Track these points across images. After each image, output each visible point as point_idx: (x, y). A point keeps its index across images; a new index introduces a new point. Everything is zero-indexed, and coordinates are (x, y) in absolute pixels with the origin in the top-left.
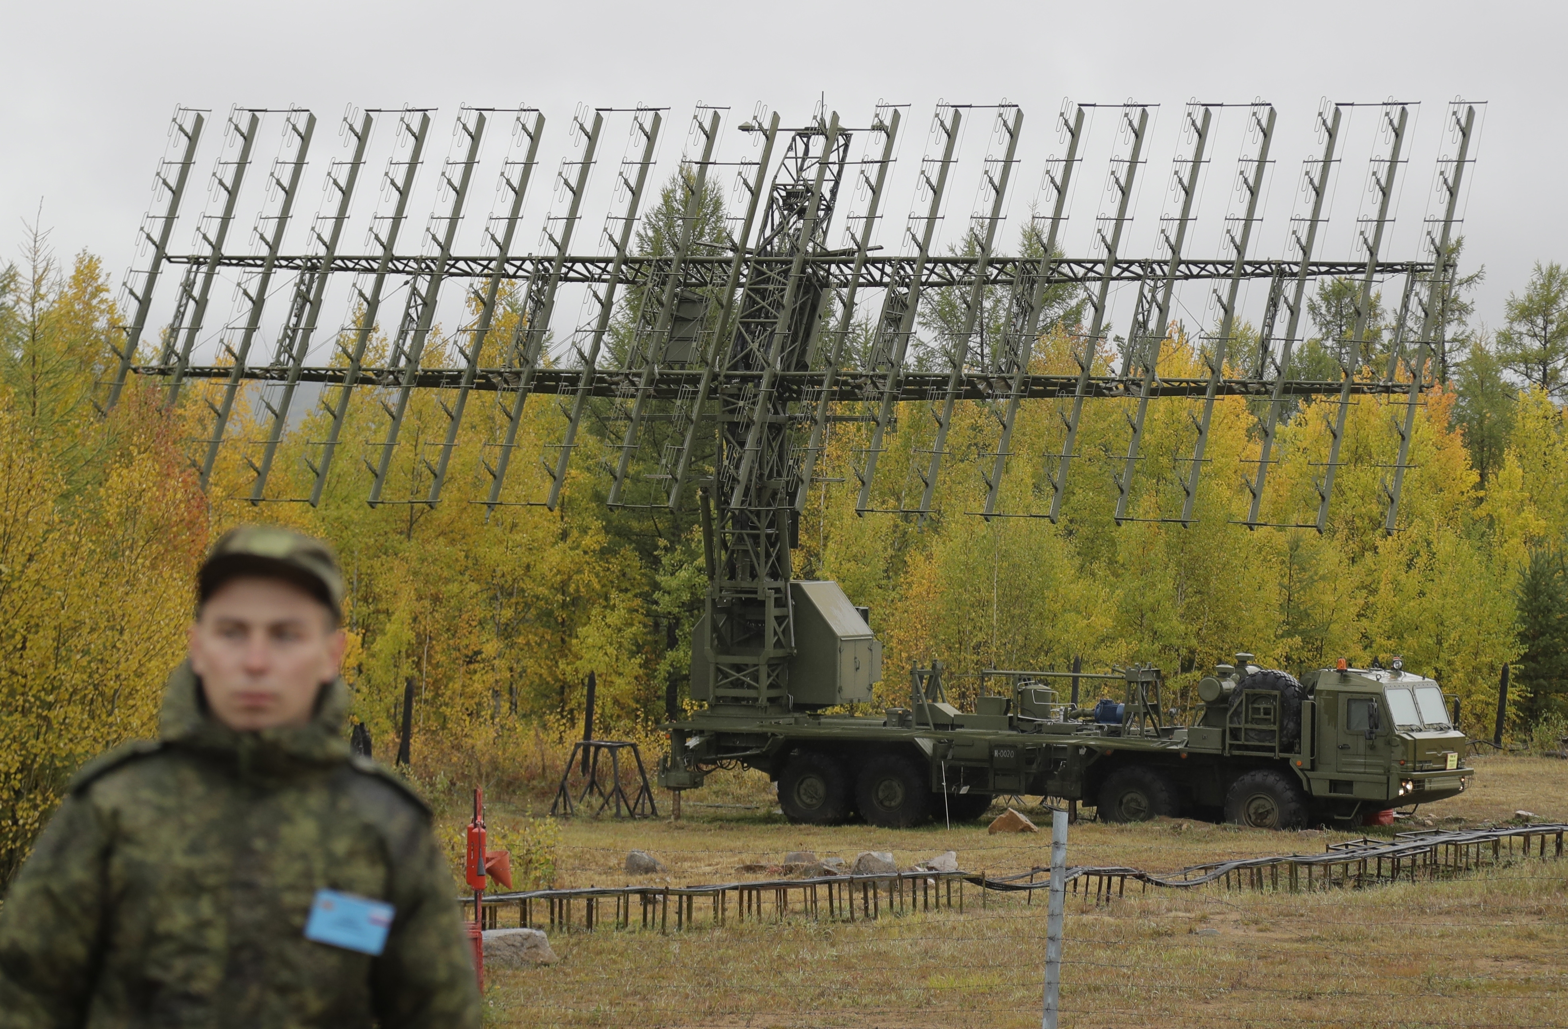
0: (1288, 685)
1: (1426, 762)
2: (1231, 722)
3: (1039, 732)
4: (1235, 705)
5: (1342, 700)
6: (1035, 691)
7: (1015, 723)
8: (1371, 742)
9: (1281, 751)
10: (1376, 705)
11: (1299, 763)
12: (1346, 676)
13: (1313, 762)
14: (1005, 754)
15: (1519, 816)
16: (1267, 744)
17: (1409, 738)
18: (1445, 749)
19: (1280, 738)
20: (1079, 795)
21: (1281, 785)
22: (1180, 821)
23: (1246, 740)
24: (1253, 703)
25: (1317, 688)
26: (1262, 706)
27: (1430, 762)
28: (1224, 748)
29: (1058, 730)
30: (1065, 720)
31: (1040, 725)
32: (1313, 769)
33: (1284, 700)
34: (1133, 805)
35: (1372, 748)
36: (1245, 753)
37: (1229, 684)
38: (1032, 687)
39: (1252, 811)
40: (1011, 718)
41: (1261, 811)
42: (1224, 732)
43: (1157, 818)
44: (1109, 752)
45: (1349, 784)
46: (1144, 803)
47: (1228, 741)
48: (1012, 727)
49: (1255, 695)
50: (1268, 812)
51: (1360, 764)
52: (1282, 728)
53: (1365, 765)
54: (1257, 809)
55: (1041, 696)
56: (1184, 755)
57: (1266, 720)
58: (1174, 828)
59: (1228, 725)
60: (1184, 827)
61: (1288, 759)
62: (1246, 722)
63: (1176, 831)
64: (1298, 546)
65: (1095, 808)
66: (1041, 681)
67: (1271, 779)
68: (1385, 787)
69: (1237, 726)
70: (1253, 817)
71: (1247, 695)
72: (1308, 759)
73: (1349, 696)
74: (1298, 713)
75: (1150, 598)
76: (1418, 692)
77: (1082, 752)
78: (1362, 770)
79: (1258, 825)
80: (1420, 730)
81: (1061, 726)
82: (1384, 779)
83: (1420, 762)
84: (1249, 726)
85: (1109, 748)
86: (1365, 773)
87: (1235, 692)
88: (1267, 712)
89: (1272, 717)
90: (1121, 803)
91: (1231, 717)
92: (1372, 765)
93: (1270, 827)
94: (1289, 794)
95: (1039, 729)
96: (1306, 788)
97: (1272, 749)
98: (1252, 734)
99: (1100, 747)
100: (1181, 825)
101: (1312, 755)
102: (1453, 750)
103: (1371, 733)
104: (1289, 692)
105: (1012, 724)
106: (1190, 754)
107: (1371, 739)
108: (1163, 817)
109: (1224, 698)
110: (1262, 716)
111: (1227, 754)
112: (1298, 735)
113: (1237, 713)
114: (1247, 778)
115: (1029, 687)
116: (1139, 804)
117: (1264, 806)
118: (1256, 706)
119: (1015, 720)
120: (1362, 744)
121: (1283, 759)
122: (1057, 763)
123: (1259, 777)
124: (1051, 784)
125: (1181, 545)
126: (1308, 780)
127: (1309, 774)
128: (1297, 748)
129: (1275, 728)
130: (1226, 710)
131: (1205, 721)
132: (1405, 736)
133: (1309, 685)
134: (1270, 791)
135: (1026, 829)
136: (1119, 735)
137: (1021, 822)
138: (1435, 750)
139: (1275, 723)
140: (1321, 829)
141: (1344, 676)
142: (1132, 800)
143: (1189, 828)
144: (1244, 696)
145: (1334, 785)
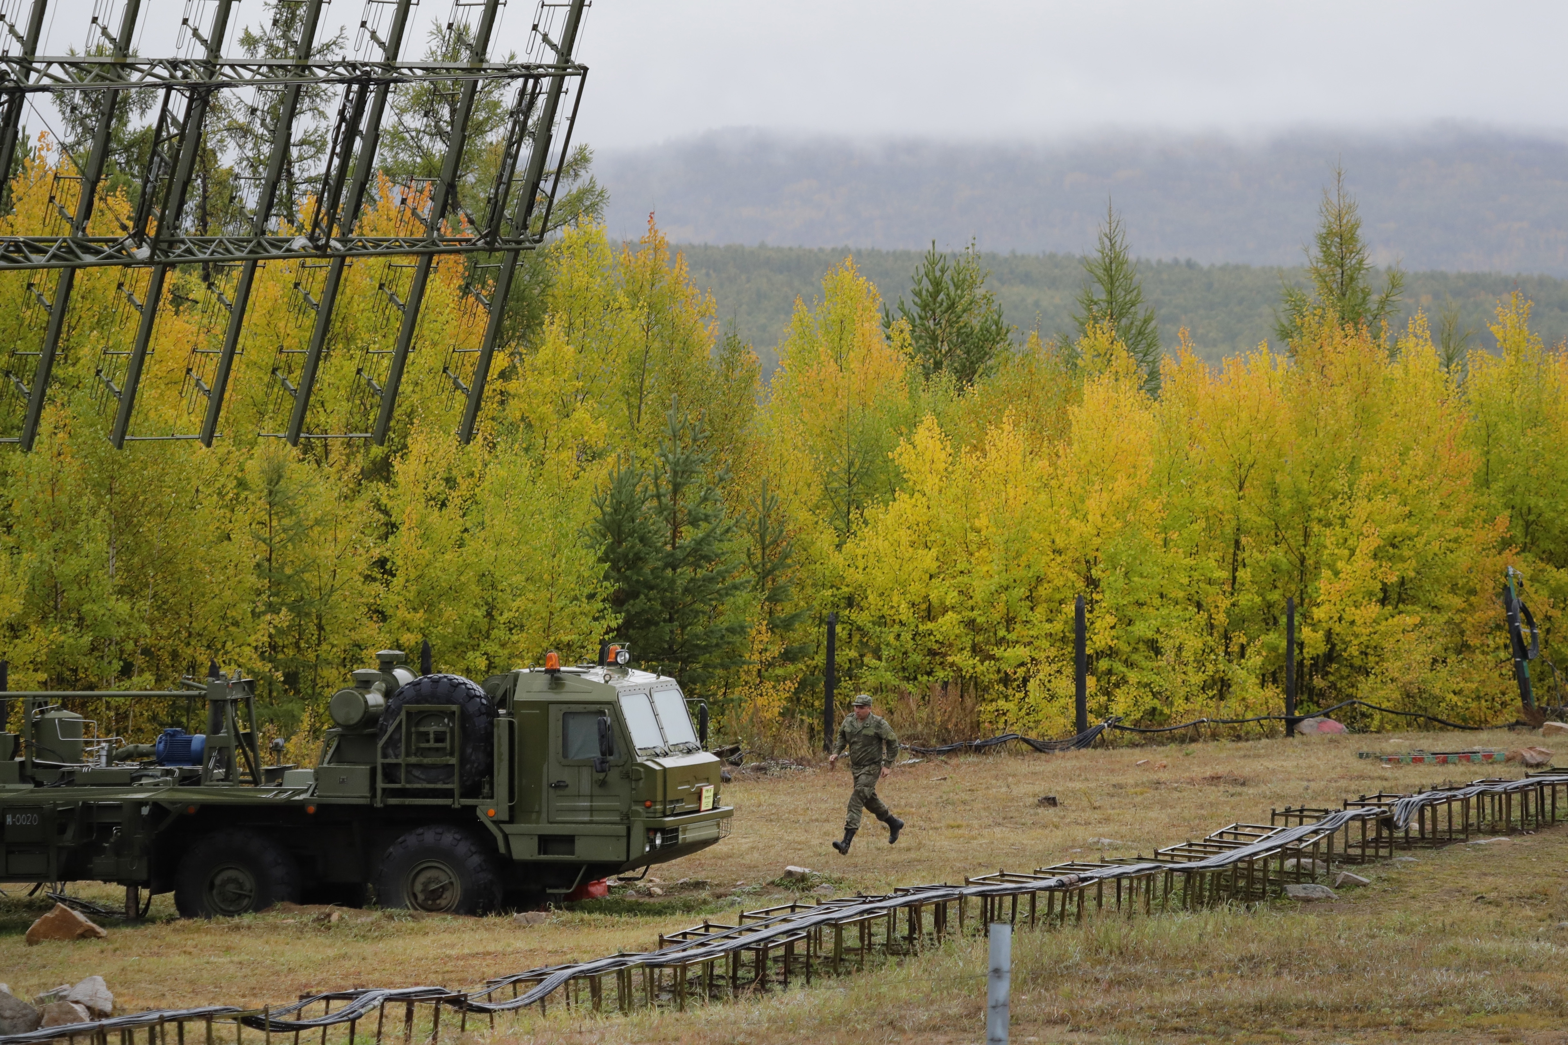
0: (471, 696)
1: (677, 801)
2: (385, 756)
3: (70, 783)
4: (390, 730)
5: (555, 714)
6: (60, 720)
7: (29, 771)
8: (601, 776)
9: (463, 796)
10: (609, 721)
11: (492, 812)
12: (559, 679)
13: (511, 809)
14: (23, 820)
15: (790, 873)
16: (439, 786)
17: (657, 768)
18: (698, 780)
19: (461, 776)
20: (144, 876)
21: (463, 848)
22: (327, 909)
23: (408, 782)
24: (418, 724)
25: (517, 697)
26: (432, 728)
27: (682, 800)
28: (374, 795)
29: (99, 780)
30: (109, 762)
31: (71, 773)
32: (511, 821)
33: (465, 717)
34: (231, 887)
35: (603, 784)
36: (408, 801)
37: (375, 698)
38: (52, 714)
39: (418, 887)
40: (21, 763)
41: (433, 887)
42: (373, 772)
43: (279, 905)
44: (192, 810)
45: (569, 840)
46: (248, 882)
47: (380, 785)
48: (24, 778)
49: (420, 712)
50: (444, 888)
51: (583, 810)
52: (463, 761)
53: (592, 810)
54: (426, 885)
55: (68, 727)
56: (312, 809)
57: (437, 750)
58: (318, 920)
59: (380, 760)
60: (335, 917)
61: (474, 808)
62: (408, 754)
63: (323, 924)
64: (280, 477)
65: (171, 895)
66: (64, 706)
67: (449, 838)
68: (625, 840)
69: (392, 760)
70: (421, 897)
71: (408, 714)
72: (505, 805)
73: (565, 708)
74: (488, 737)
75: (73, 565)
76: (656, 697)
77: (145, 811)
78: (587, 818)
79: (429, 910)
80: (666, 755)
81: (102, 773)
82: (622, 829)
83: (672, 802)
84: (413, 760)
85: (188, 804)
86: (591, 822)
87: (389, 712)
88: (440, 737)
89: (447, 744)
90: (212, 886)
91: (384, 748)
92: (600, 810)
93: (446, 910)
94: (476, 860)
95: (69, 778)
96: (502, 849)
97: (448, 794)
98: (417, 773)
99: (173, 803)
100: (329, 915)
101: (511, 798)
102: (708, 780)
103: (603, 762)
104: (472, 708)
105: (24, 774)
106: (323, 808)
107: (603, 771)
108: (287, 904)
109: (371, 718)
110: (432, 744)
111: (378, 804)
112: (489, 770)
113: (392, 742)
114: (411, 840)
115: (48, 716)
116: (241, 886)
117: (437, 880)
118: (422, 729)
119: (29, 766)
120: (585, 780)
121: (465, 808)
122: (108, 827)
123: (429, 836)
124: (100, 862)
125: (107, 482)
126: (506, 837)
127: (507, 828)
128: (486, 790)
129: (453, 761)
130: (374, 737)
131: (338, 756)
132: (649, 764)
133: (499, 694)
134: (446, 856)
135: (87, 934)
136: (198, 783)
137: (80, 924)
138: (688, 782)
139: (452, 754)
140: (547, 910)
141: (555, 679)
142: (230, 880)
143: (341, 918)
144: (403, 715)
145: (545, 842)
